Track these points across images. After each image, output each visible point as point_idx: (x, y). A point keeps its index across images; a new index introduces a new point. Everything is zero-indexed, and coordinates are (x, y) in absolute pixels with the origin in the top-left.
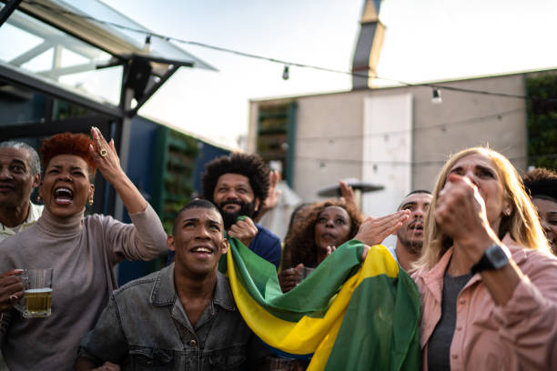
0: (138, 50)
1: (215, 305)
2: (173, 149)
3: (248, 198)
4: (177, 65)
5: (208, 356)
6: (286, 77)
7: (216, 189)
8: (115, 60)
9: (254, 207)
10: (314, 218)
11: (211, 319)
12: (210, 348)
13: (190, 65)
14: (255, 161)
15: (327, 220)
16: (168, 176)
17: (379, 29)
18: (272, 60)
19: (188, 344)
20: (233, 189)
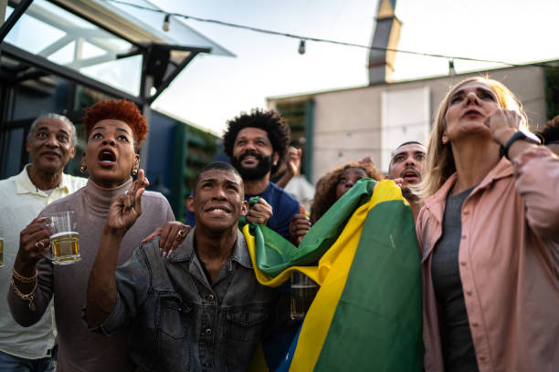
0: (157, 38)
1: (233, 261)
2: (192, 145)
3: (267, 152)
4: (195, 52)
5: (225, 311)
6: (302, 51)
7: (236, 143)
8: (135, 49)
9: (273, 161)
10: (335, 180)
11: (229, 274)
12: (228, 304)
13: (207, 51)
14: (274, 116)
15: (347, 180)
16: (188, 172)
17: (396, 25)
18: (288, 35)
19: (206, 298)
20: (251, 142)
